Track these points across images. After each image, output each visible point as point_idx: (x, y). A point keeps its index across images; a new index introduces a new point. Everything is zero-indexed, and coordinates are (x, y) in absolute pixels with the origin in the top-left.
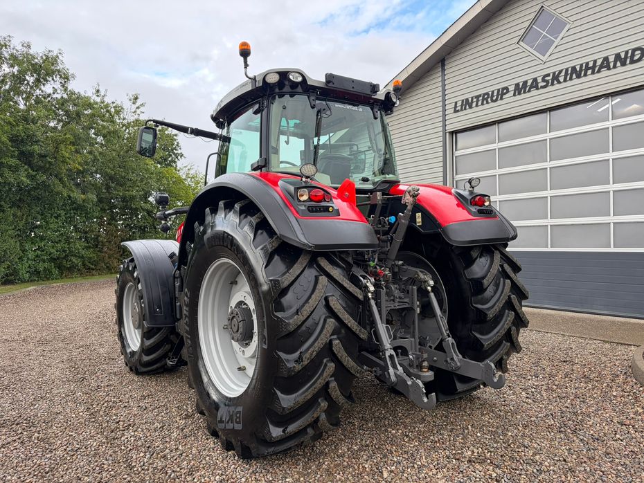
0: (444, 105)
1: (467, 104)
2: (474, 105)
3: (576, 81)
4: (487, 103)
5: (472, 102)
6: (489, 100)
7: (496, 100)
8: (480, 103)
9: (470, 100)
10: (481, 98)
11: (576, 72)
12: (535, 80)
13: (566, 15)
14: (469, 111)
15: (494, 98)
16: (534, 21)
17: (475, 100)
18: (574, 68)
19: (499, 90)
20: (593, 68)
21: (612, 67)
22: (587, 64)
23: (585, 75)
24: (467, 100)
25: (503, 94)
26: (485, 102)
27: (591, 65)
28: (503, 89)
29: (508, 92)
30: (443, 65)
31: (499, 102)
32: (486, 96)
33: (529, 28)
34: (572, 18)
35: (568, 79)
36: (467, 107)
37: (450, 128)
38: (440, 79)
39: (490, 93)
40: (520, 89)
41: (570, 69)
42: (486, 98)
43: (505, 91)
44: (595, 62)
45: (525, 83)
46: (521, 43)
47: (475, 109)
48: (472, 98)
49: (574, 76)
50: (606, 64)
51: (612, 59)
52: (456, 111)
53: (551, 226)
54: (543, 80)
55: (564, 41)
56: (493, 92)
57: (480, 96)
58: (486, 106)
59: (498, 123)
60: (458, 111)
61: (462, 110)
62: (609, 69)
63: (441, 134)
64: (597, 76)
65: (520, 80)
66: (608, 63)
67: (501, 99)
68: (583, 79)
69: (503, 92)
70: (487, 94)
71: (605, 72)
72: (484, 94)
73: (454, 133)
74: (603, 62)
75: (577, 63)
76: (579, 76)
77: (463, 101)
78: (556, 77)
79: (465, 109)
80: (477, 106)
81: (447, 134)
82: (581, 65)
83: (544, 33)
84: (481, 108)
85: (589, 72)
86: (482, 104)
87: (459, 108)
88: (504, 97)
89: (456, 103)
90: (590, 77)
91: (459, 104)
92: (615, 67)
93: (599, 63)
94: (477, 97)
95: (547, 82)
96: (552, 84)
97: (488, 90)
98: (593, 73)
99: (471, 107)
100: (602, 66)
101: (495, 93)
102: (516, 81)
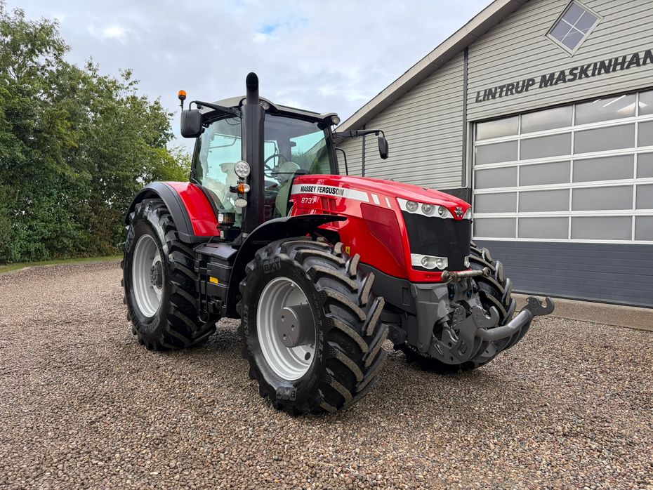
0: (466, 95)
1: (490, 94)
2: (498, 95)
3: (604, 76)
4: (512, 94)
5: (496, 92)
6: (514, 91)
7: (521, 92)
8: (504, 93)
9: (493, 90)
10: (505, 89)
11: (604, 67)
12: (562, 73)
13: (597, 9)
14: (492, 101)
15: (519, 89)
16: (563, 14)
17: (499, 90)
18: (602, 63)
19: (524, 81)
20: (622, 64)
21: (641, 63)
22: (616, 59)
23: (614, 70)
24: (490, 90)
25: (529, 85)
26: (509, 93)
27: (620, 60)
28: (529, 80)
29: (534, 83)
30: (466, 55)
31: (524, 94)
32: (510, 87)
33: (558, 21)
34: (603, 13)
35: (596, 73)
36: (490, 97)
37: (470, 118)
38: (463, 68)
39: (515, 84)
40: (547, 81)
41: (598, 64)
42: (510, 89)
43: (531, 82)
44: (624, 58)
45: (552, 75)
46: (549, 35)
47: (498, 100)
48: (496, 88)
49: (603, 71)
50: (635, 60)
51: (642, 55)
52: (477, 101)
53: (572, 217)
54: (571, 73)
55: (594, 35)
56: (518, 83)
57: (504, 86)
58: (510, 97)
59: (522, 115)
60: (481, 101)
61: (484, 100)
62: (638, 65)
63: (462, 123)
64: (626, 72)
65: (547, 73)
66: (638, 60)
67: (527, 90)
68: (612, 74)
69: (529, 83)
70: (512, 85)
71: (634, 69)
72: (509, 85)
73: (474, 123)
75: (606, 58)
76: (607, 71)
77: (486, 91)
78: (584, 71)
79: (488, 99)
80: (500, 96)
81: (468, 123)
82: (610, 61)
83: (573, 27)
84: (505, 98)
85: (618, 67)
86: (506, 95)
87: (481, 98)
88: (530, 88)
89: (479, 93)
90: (619, 73)
91: (482, 94)
92: (644, 63)
93: (628, 59)
94: (501, 88)
95: (575, 75)
96: (580, 78)
97: (513, 81)
99: (494, 97)
100: (631, 63)
101: (521, 84)
102: (543, 73)
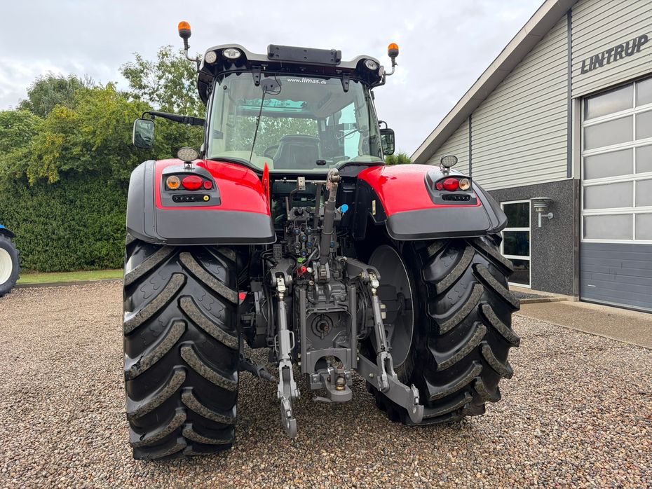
0: (570, 66)
1: (597, 61)
2: (605, 62)
4: (621, 57)
5: (603, 58)
6: (623, 54)
7: (632, 53)
8: (612, 59)
9: (600, 56)
10: (613, 53)
14: (600, 70)
15: (629, 51)
17: (606, 55)
19: (635, 40)
24: (597, 56)
25: (641, 44)
28: (640, 38)
30: (570, 17)
31: (636, 55)
32: (619, 50)
36: (597, 65)
37: (577, 93)
38: (566, 34)
39: (625, 45)
42: (621, 51)
43: (643, 40)
47: (606, 67)
52: (584, 72)
56: (628, 43)
57: (612, 50)
58: (620, 62)
59: (636, 82)
60: (587, 71)
61: (590, 70)
63: (566, 101)
67: (638, 51)
70: (621, 46)
72: (617, 47)
73: (584, 99)
77: (592, 58)
79: (595, 68)
81: (574, 100)
84: (614, 64)
86: (615, 60)
87: (587, 68)
88: (642, 48)
89: (584, 62)
91: (588, 62)
94: (609, 52)
97: (622, 41)
99: (601, 65)
101: (631, 45)
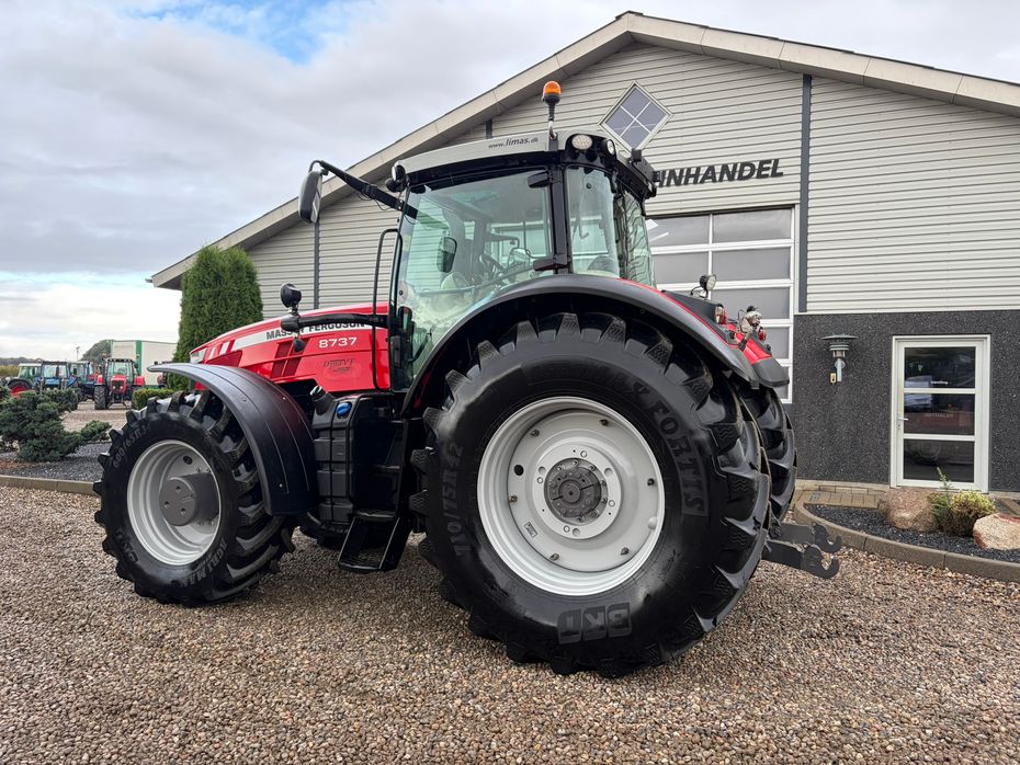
3: (675, 188)
13: (666, 102)
16: (623, 101)
18: (672, 172)
20: (696, 176)
22: (689, 170)
23: (686, 183)
27: (693, 172)
30: (489, 131)
33: (616, 109)
34: (673, 109)
41: (668, 172)
44: (698, 169)
46: (604, 125)
49: (673, 182)
51: (718, 169)
55: (662, 135)
62: (714, 181)
64: (699, 187)
66: (714, 173)
68: (683, 188)
71: (709, 184)
74: (707, 172)
75: (677, 166)
76: (678, 183)
82: (682, 171)
83: (635, 119)
85: (691, 180)
90: (691, 187)
92: (721, 180)
93: (703, 171)
98: (695, 182)
100: (706, 177)
